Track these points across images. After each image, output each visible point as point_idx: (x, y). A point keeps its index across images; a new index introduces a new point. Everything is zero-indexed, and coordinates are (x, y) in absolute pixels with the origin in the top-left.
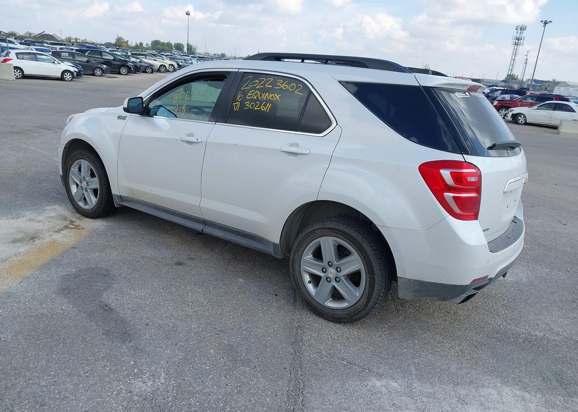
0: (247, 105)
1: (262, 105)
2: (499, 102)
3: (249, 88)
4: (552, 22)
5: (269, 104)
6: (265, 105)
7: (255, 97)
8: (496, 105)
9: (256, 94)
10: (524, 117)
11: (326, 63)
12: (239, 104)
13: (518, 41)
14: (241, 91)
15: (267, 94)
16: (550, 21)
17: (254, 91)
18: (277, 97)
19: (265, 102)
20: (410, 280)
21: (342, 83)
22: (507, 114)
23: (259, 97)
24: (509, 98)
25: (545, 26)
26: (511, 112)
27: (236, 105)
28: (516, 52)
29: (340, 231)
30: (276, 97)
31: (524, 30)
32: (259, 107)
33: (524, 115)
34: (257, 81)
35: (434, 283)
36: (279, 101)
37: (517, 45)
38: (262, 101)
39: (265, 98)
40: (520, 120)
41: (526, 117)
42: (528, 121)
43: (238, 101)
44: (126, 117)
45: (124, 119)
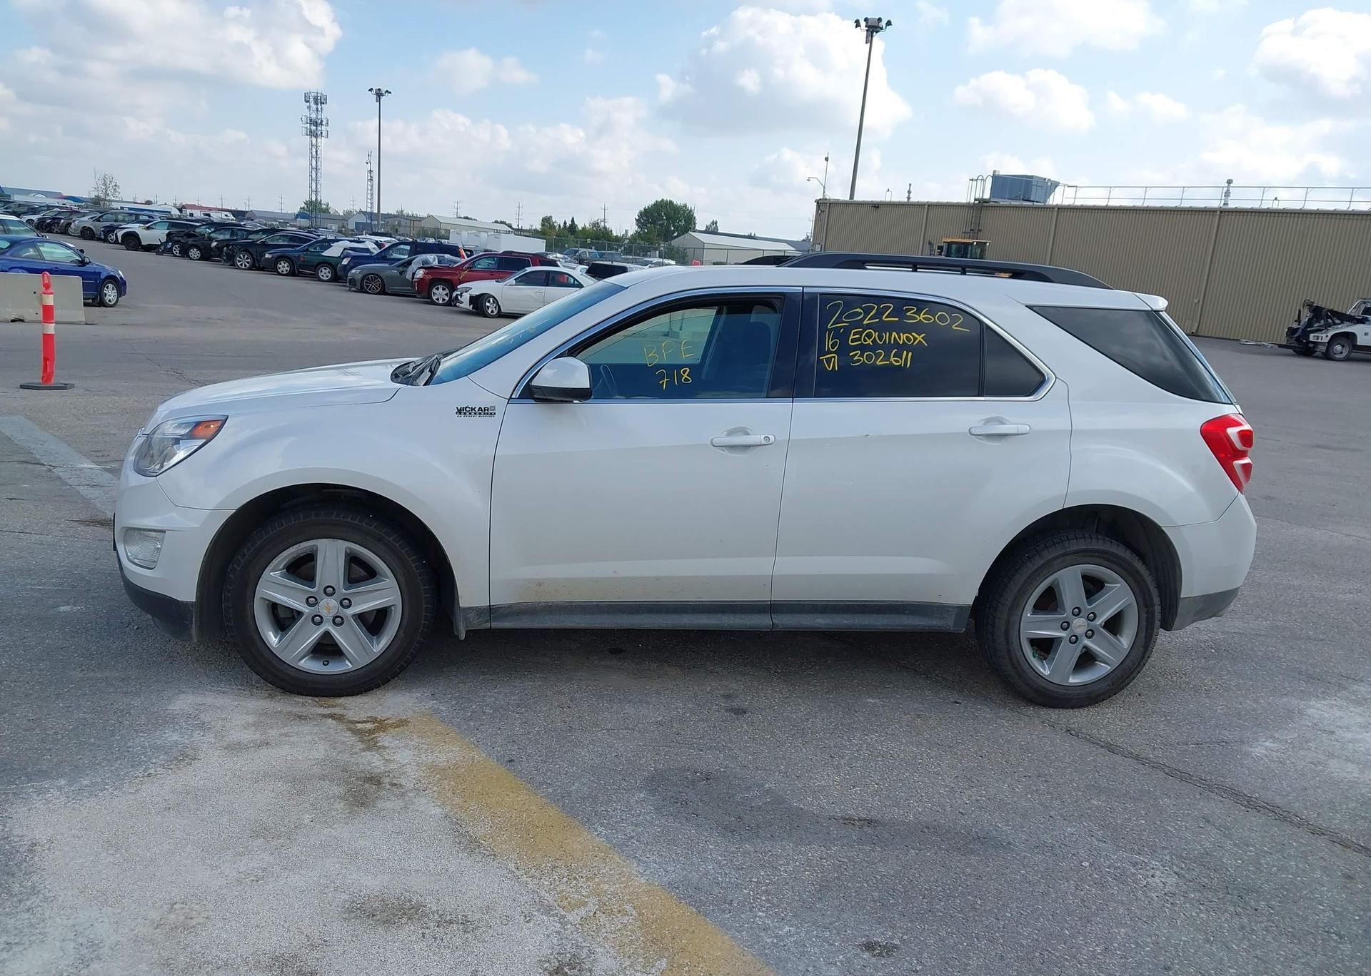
0: (856, 358)
1: (892, 356)
2: (427, 271)
3: (847, 324)
4: (390, 93)
5: (905, 352)
6: (898, 355)
7: (869, 342)
8: (421, 279)
9: (869, 335)
10: (494, 302)
11: (964, 273)
12: (834, 357)
13: (315, 127)
14: (830, 331)
15: (894, 333)
16: (387, 91)
17: (861, 330)
18: (920, 338)
19: (896, 350)
21: (1034, 308)
22: (459, 297)
23: (879, 341)
24: (437, 261)
25: (379, 101)
26: (466, 292)
27: (829, 360)
28: (316, 152)
30: (917, 339)
31: (322, 103)
32: (887, 357)
33: (494, 297)
34: (859, 310)
36: (926, 345)
37: (316, 137)
38: (888, 348)
39: (892, 342)
40: (488, 307)
41: (498, 302)
42: (503, 310)
43: (830, 352)
44: (494, 410)
45: (485, 414)
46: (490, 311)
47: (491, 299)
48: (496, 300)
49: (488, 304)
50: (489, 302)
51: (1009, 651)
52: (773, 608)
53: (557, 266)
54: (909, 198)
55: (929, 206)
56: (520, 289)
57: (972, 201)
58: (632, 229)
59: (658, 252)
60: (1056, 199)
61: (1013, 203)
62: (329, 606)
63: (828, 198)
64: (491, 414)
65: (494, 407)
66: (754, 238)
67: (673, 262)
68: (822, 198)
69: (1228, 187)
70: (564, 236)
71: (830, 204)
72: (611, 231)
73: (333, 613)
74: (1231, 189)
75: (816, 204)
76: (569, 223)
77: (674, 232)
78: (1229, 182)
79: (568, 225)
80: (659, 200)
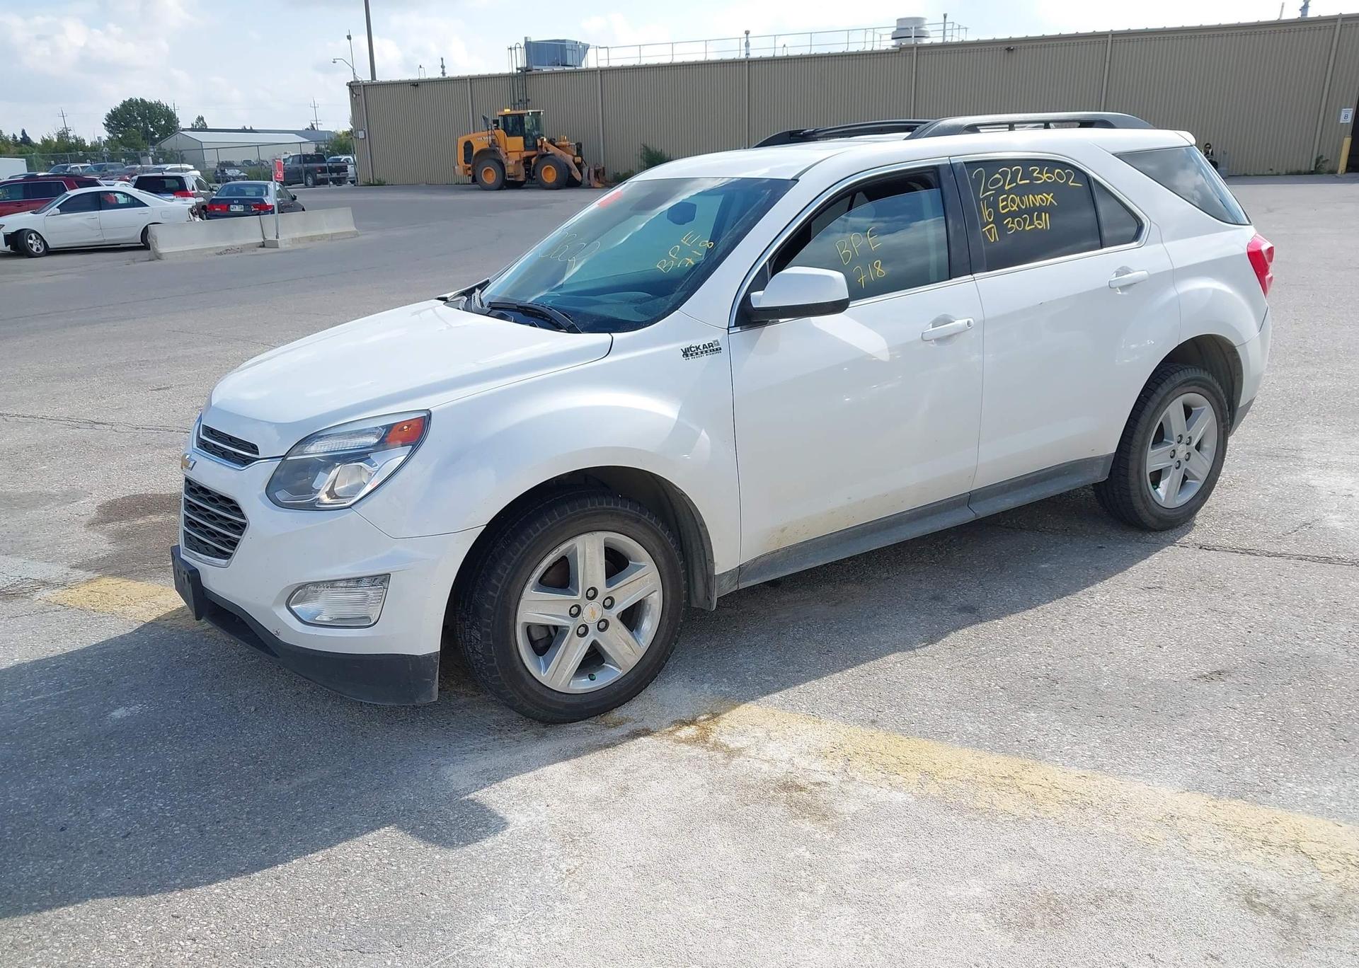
0: (1009, 226)
1: (1035, 219)
3: (993, 192)
5: (1043, 214)
6: (1039, 218)
7: (1015, 208)
9: (1013, 201)
10: (37, 238)
12: (993, 227)
14: (983, 200)
15: (1031, 196)
17: (1005, 196)
18: (1049, 198)
19: (1036, 213)
23: (1021, 206)
27: (990, 231)
32: (1031, 223)
33: (35, 232)
34: (997, 176)
36: (1056, 204)
38: (1030, 211)
39: (1032, 206)
40: (32, 245)
41: (41, 237)
42: (51, 245)
43: (989, 223)
44: (718, 344)
45: (711, 351)
46: (34, 249)
47: (33, 235)
48: (39, 235)
49: (30, 241)
50: (31, 238)
51: (1140, 489)
52: (970, 499)
53: (99, 185)
54: (443, 73)
55: (471, 79)
56: (64, 218)
57: (515, 71)
58: (105, 135)
59: (150, 158)
60: (592, 61)
61: (555, 69)
62: (592, 613)
63: (360, 80)
64: (717, 349)
65: (717, 341)
66: (251, 131)
67: (191, 167)
68: (353, 80)
69: (747, 38)
70: (28, 152)
71: (364, 86)
72: (84, 140)
73: (598, 617)
74: (750, 40)
75: (348, 87)
76: (19, 137)
77: (154, 134)
78: (747, 33)
79: (19, 139)
80: (127, 100)
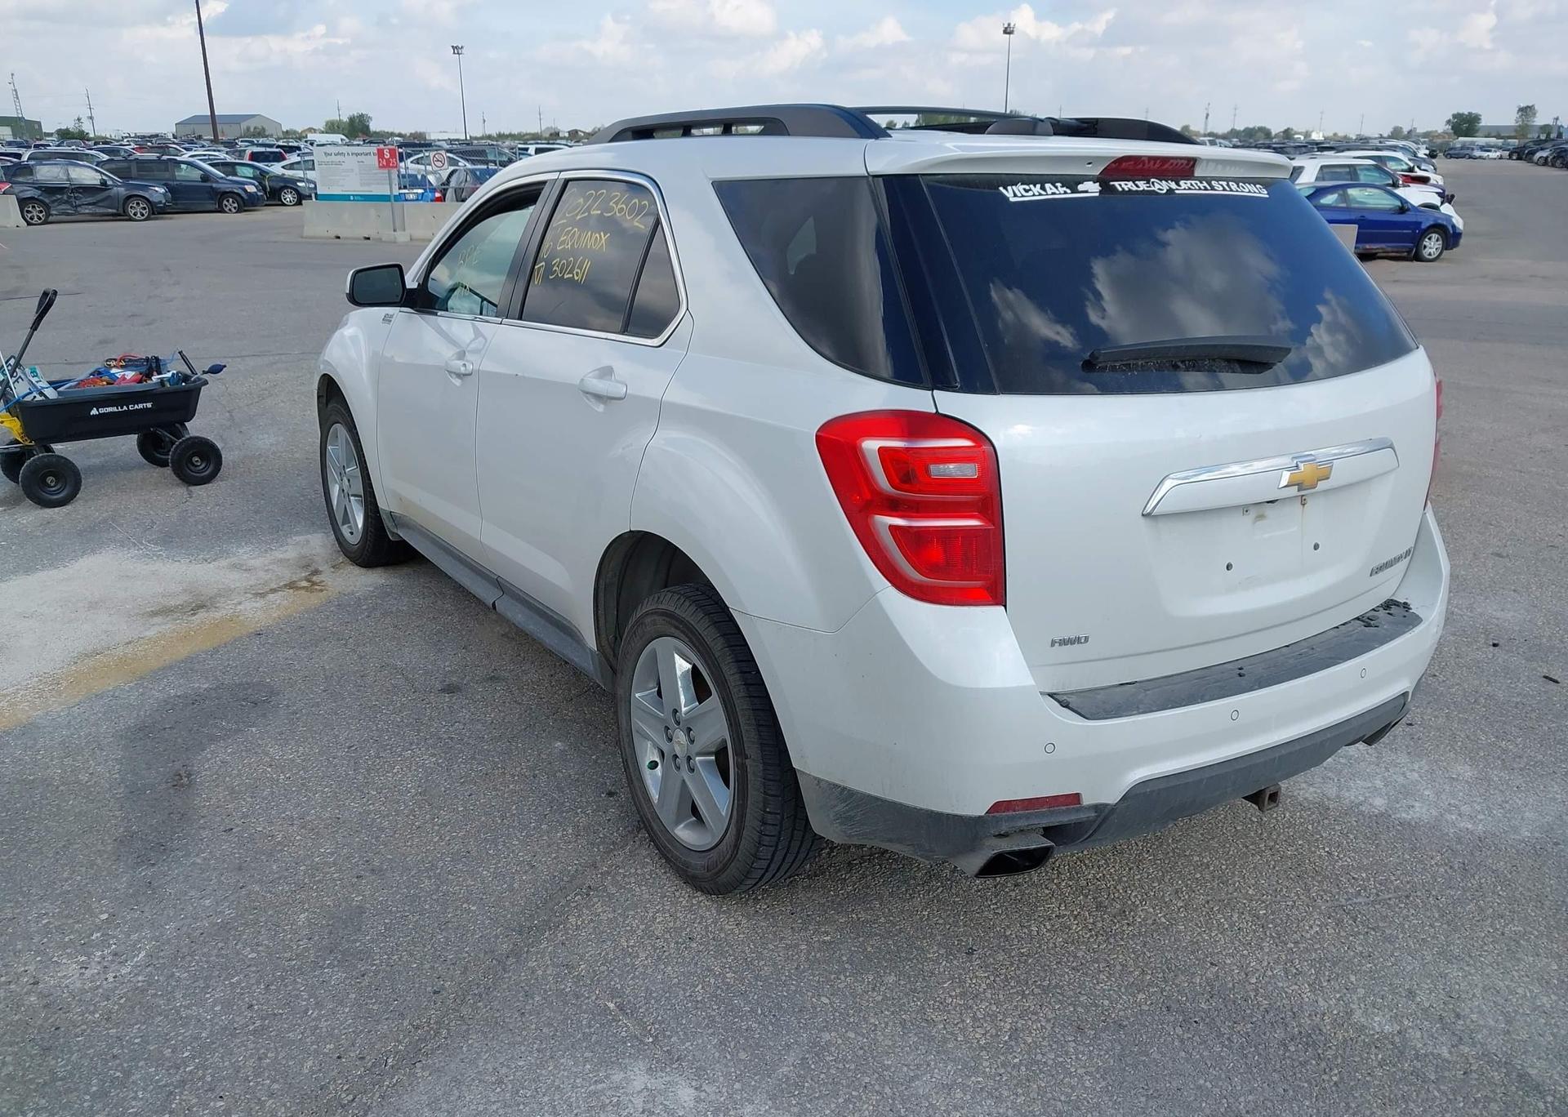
0: (554, 269)
3: (566, 221)
6: (581, 265)
9: (572, 236)
12: (543, 266)
20: (819, 781)
27: (538, 271)
29: (681, 622)
32: (572, 270)
34: (581, 200)
35: (877, 799)
52: (499, 584)
62: (346, 483)
